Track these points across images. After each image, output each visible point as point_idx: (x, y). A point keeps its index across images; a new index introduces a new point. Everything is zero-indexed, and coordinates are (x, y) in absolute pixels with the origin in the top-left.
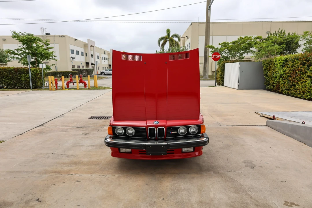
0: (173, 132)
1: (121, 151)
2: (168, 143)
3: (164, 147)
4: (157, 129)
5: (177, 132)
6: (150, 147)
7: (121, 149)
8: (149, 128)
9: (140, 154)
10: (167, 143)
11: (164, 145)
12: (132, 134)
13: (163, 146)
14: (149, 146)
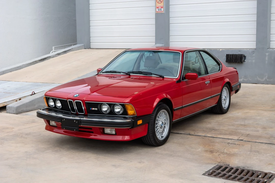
1: (51, 124)
2: (81, 119)
4: (75, 102)
5: (98, 109)
7: (50, 121)
8: (68, 100)
10: (79, 118)
12: (59, 107)
13: (75, 121)
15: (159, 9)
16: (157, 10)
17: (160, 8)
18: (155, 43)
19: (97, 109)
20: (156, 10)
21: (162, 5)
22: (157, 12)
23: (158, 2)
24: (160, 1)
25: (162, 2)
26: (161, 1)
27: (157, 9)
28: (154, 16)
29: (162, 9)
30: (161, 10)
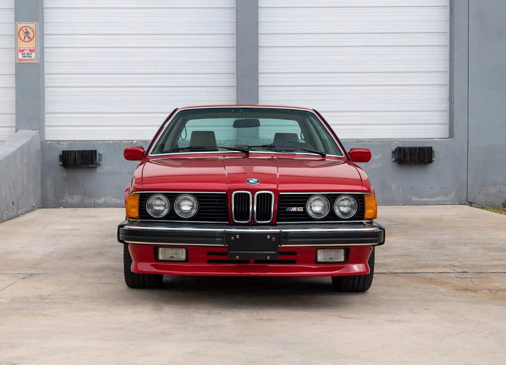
0: (294, 209)
1: (161, 257)
2: (282, 230)
3: (271, 238)
4: (256, 195)
5: (305, 209)
6: (238, 237)
7: (160, 249)
8: (235, 192)
9: (209, 262)
10: (279, 230)
11: (272, 234)
12: (188, 213)
13: (269, 237)
14: (235, 234)
15: (26, 55)
16: (20, 56)
17: (26, 52)
18: (14, 129)
19: (302, 210)
20: (17, 55)
21: (32, 45)
22: (20, 60)
23: (23, 39)
24: (27, 37)
25: (32, 39)
26: (29, 38)
27: (21, 53)
28: (12, 69)
29: (33, 55)
30: (31, 57)
